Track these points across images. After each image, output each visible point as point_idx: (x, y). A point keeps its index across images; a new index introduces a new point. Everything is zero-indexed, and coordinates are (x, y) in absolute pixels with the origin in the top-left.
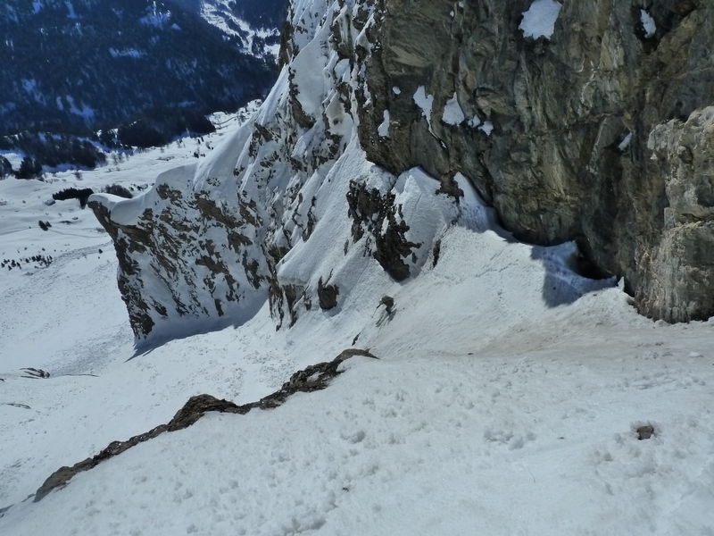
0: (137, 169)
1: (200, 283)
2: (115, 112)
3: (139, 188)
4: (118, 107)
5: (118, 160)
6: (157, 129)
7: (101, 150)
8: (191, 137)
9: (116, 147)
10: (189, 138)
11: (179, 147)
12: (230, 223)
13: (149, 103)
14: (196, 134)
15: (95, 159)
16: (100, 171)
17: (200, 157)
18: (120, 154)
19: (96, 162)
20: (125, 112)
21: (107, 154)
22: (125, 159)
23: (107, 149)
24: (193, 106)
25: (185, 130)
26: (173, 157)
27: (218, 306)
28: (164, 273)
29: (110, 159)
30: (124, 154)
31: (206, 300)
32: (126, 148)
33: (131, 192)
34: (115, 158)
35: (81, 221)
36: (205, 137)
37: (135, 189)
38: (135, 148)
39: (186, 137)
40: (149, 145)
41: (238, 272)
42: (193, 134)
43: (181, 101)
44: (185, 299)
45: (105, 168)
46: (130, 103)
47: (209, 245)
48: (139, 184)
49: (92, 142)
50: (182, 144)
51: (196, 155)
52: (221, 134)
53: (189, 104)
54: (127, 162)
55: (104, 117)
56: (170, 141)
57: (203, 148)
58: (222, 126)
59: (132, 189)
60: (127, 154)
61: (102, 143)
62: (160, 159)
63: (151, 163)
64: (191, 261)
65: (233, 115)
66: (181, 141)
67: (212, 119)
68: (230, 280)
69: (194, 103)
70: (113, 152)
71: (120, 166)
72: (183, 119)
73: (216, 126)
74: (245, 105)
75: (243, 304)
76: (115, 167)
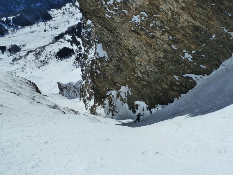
0: (21, 36)
1: (73, 94)
2: (8, 7)
3: (23, 45)
4: (10, 5)
5: (13, 32)
6: (28, 18)
7: (6, 28)
8: (43, 22)
9: (12, 26)
10: (41, 22)
11: (38, 26)
12: (77, 89)
13: (23, 3)
14: (44, 20)
15: (4, 32)
16: (6, 37)
17: (46, 32)
18: (14, 30)
19: (4, 33)
20: (12, 8)
21: (8, 29)
22: (16, 32)
23: (8, 27)
24: (42, 6)
25: (40, 19)
26: (35, 31)
27: (75, 96)
28: (68, 92)
29: (10, 32)
30: (15, 30)
31: (73, 95)
32: (16, 27)
33: (21, 47)
34: (11, 31)
35: (3, 59)
36: (48, 22)
37: (22, 46)
38: (20, 27)
39: (40, 22)
40: (25, 25)
41: (77, 93)
42: (43, 20)
43: (37, 3)
44: (70, 95)
45: (9, 36)
46: (15, 3)
47: (74, 90)
48: (23, 43)
49: (2, 24)
50: (38, 25)
51: (45, 31)
52: (55, 21)
53: (40, 4)
54: (16, 33)
55: (4, 10)
56: (34, 23)
57: (47, 28)
58: (55, 16)
59: (21, 46)
60: (17, 30)
61: (6, 24)
62: (30, 32)
63: (27, 34)
64: (72, 91)
65: (60, 11)
66: (38, 24)
67: (50, 13)
68: (76, 94)
69: (42, 4)
70: (11, 29)
71: (14, 35)
72: (39, 13)
73: (53, 16)
74: (65, 6)
75: (78, 96)
76: (12, 35)
